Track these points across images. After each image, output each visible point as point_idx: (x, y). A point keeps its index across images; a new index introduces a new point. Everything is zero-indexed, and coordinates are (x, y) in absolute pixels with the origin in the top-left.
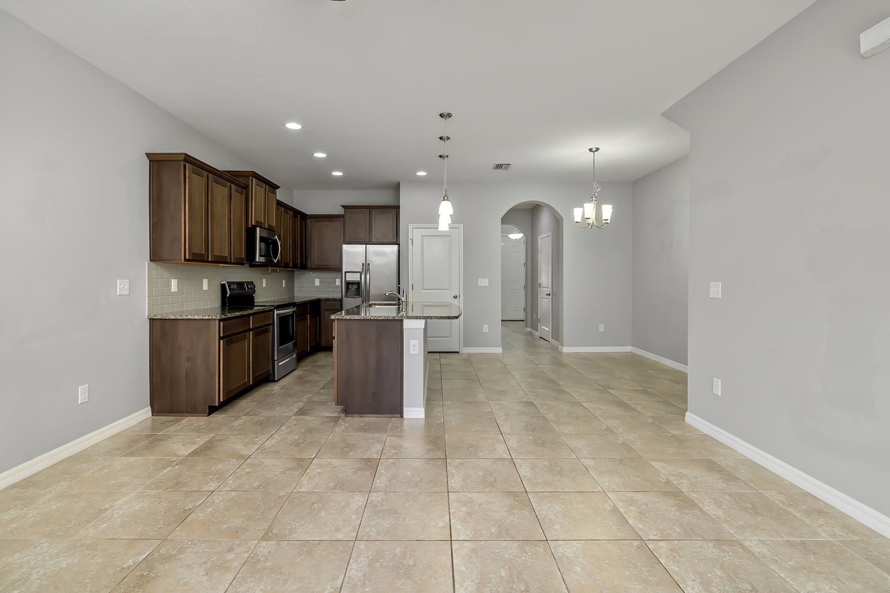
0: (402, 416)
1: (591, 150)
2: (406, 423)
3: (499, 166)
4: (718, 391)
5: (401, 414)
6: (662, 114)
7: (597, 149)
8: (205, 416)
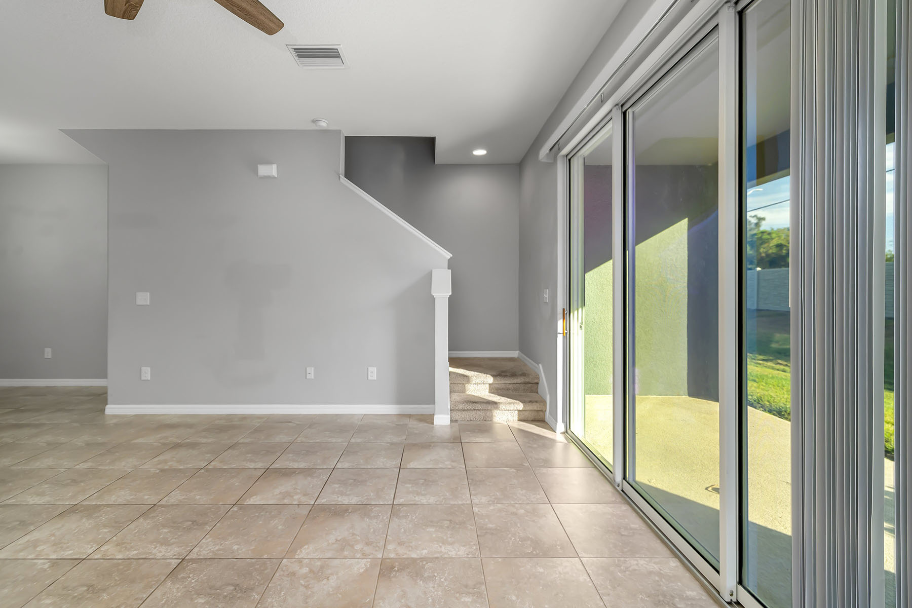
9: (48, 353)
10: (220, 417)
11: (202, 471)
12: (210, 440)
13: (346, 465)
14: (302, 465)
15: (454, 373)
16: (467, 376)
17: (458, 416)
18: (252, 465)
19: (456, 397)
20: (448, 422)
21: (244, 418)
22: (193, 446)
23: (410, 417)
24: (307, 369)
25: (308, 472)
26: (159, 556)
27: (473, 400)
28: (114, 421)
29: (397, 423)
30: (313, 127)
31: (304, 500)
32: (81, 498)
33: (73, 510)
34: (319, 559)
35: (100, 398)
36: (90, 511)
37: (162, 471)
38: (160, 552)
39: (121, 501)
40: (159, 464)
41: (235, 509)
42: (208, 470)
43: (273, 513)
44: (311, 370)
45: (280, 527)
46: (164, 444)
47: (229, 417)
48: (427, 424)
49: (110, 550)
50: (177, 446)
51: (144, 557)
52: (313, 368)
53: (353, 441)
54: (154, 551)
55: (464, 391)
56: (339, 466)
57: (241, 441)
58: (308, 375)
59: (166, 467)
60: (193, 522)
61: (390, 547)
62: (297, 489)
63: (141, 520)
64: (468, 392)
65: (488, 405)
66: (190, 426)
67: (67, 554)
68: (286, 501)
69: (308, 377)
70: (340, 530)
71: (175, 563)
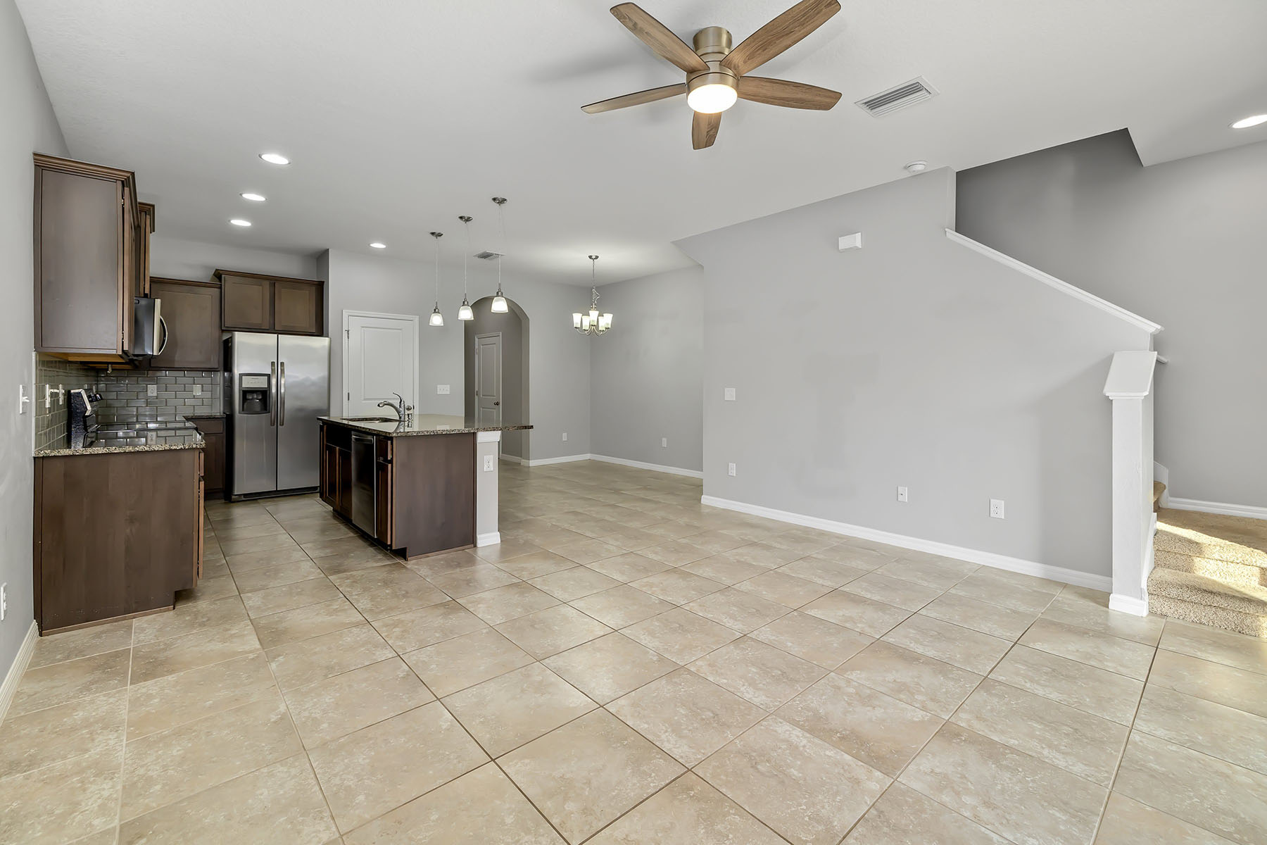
0: (475, 546)
1: (590, 257)
2: (480, 553)
3: (486, 256)
4: (733, 472)
5: (473, 541)
6: (673, 242)
7: (597, 257)
8: (169, 610)
9: (664, 442)
10: (798, 528)
11: (771, 572)
12: (784, 547)
13: (933, 615)
14: (876, 598)
15: (1167, 534)
16: (1197, 543)
17: (1166, 607)
18: (820, 581)
19: (1165, 574)
20: (1145, 613)
21: (822, 534)
22: (768, 548)
23: (1065, 587)
24: (899, 488)
25: (881, 606)
26: (728, 625)
27: (1210, 588)
28: (707, 511)
29: (1035, 589)
30: (906, 174)
31: (868, 630)
32: (680, 564)
33: (674, 570)
34: (870, 688)
35: (697, 488)
36: (686, 575)
37: (738, 561)
38: (729, 622)
39: (705, 575)
40: (737, 555)
41: (795, 613)
42: (776, 573)
43: (831, 631)
44: (904, 491)
45: (835, 645)
46: (743, 540)
47: (807, 530)
48: (1094, 604)
49: (694, 606)
50: (753, 544)
51: (717, 621)
52: (907, 489)
53: (953, 591)
54: (725, 620)
55: (1189, 570)
56: (923, 612)
57: (814, 556)
58: (900, 496)
59: (743, 560)
60: (757, 610)
61: (963, 715)
62: (863, 618)
63: (718, 594)
64: (1200, 573)
65: (1245, 604)
66: (768, 529)
67: (669, 599)
68: (848, 625)
69: (900, 498)
70: (903, 674)
71: (738, 635)
